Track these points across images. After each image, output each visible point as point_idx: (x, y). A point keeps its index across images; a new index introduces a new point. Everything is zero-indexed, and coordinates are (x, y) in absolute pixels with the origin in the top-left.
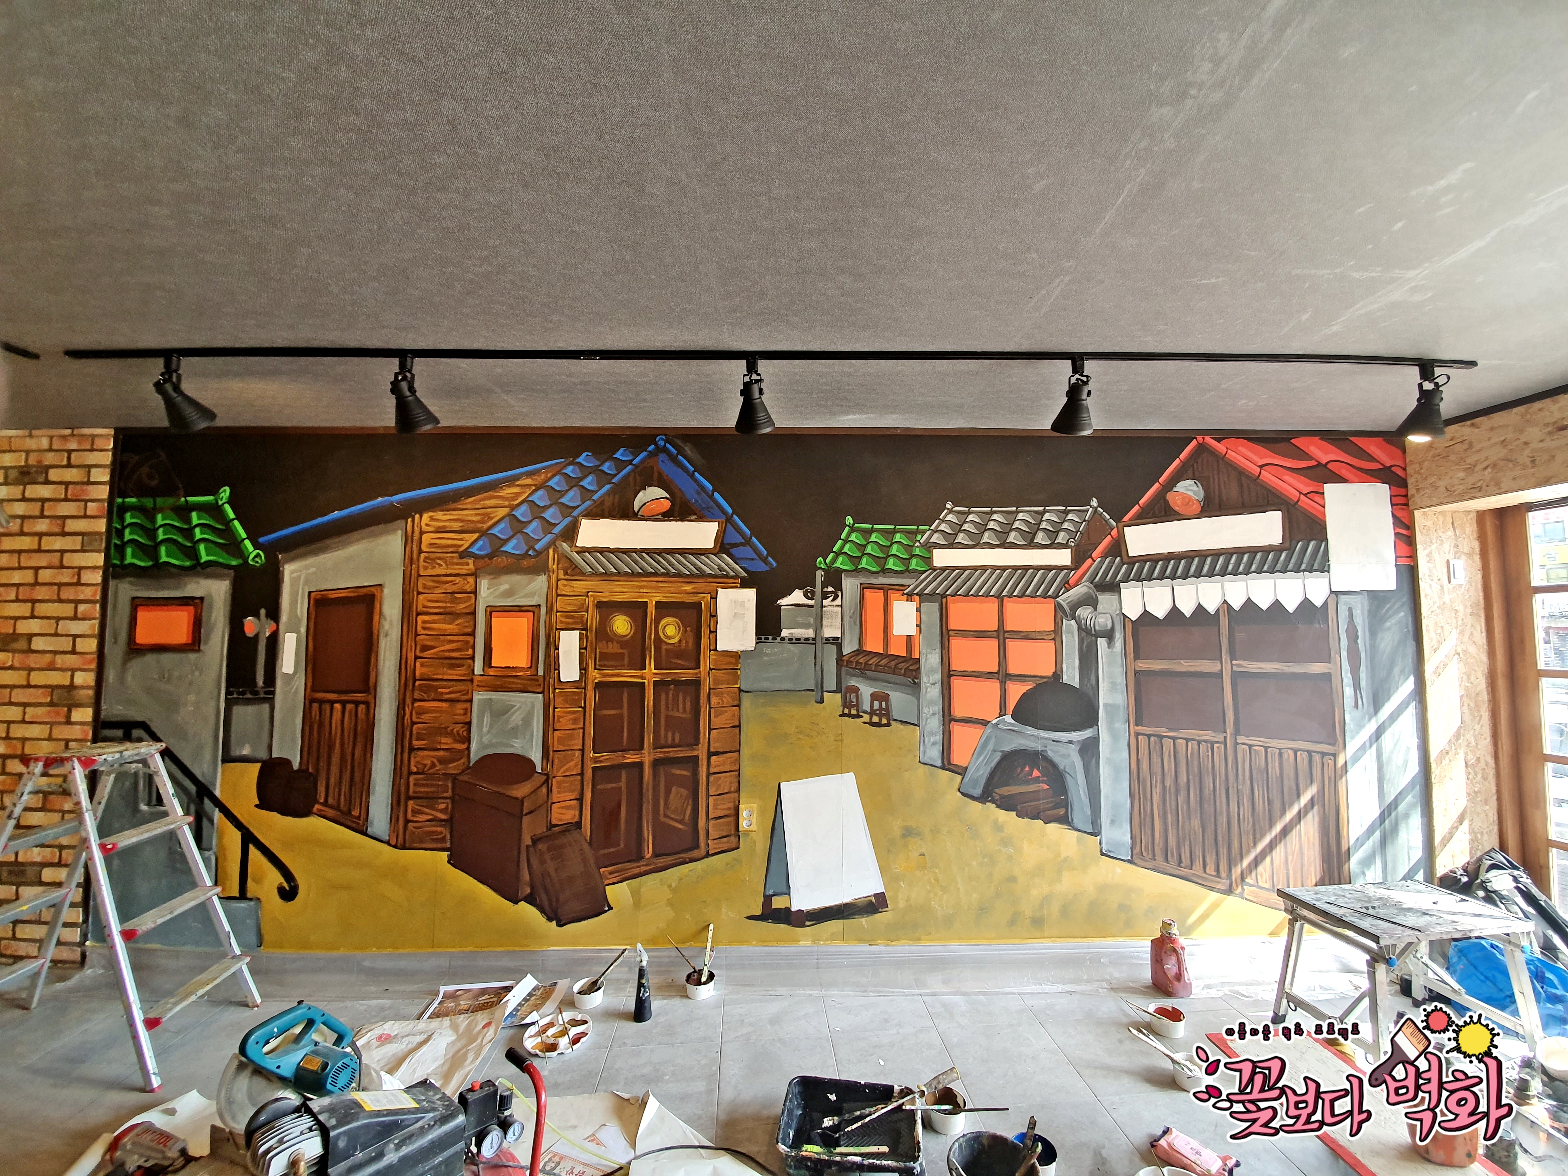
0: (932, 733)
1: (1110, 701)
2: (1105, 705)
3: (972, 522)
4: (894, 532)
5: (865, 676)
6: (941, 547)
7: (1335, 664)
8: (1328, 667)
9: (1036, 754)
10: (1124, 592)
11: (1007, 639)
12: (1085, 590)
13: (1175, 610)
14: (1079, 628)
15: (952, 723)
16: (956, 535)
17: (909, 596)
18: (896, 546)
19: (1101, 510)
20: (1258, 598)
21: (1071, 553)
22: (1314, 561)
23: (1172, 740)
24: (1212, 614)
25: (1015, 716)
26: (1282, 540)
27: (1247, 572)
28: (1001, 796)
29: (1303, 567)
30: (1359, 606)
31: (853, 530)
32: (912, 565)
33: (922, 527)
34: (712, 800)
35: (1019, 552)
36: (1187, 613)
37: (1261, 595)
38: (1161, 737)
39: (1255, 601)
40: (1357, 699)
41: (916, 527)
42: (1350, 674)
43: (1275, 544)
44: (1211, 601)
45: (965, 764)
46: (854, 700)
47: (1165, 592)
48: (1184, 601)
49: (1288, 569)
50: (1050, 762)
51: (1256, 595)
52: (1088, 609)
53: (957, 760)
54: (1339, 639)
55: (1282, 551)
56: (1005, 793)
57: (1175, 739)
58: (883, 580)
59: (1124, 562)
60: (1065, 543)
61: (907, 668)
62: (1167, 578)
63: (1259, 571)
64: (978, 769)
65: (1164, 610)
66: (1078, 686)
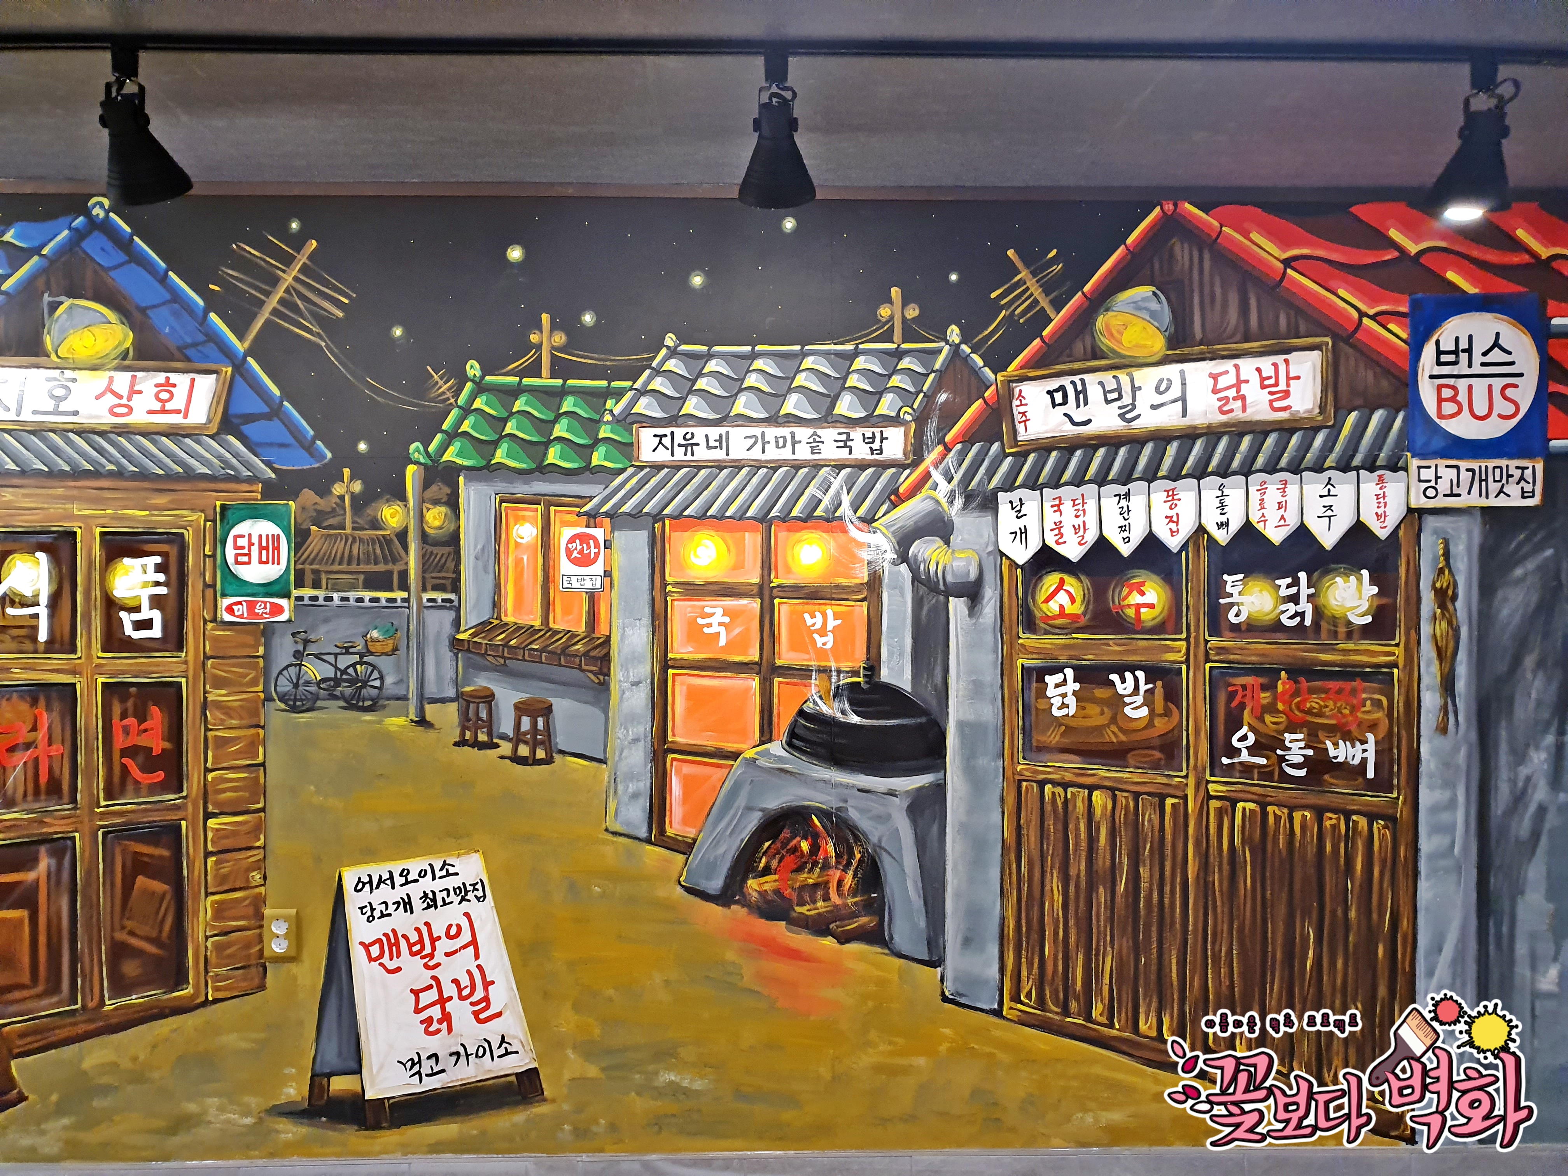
0: (631, 777)
1: (970, 717)
2: (961, 725)
3: (714, 374)
4: (562, 393)
5: (504, 670)
6: (654, 422)
7: (1407, 648)
8: (1393, 654)
9: (825, 815)
10: (1004, 509)
11: (777, 601)
12: (929, 505)
13: (1102, 545)
14: (915, 579)
15: (670, 756)
16: (684, 399)
17: (592, 518)
18: (564, 422)
19: (966, 348)
20: (1265, 521)
21: (906, 435)
22: (1380, 449)
23: (1086, 791)
24: (1175, 551)
25: (790, 744)
26: (1320, 407)
27: (1247, 471)
28: (759, 893)
29: (1356, 462)
30: (1464, 536)
31: (480, 388)
32: (597, 459)
33: (616, 384)
34: (213, 902)
35: (803, 433)
36: (1126, 550)
37: (1273, 515)
38: (1065, 786)
39: (1260, 527)
40: (1446, 714)
41: (604, 383)
42: (1435, 667)
43: (1305, 415)
44: (1173, 526)
45: (691, 833)
46: (483, 715)
47: (1084, 510)
48: (1121, 527)
49: (1327, 464)
50: (853, 829)
51: (1263, 516)
52: (934, 542)
53: (675, 827)
54: (1419, 600)
55: (1316, 430)
56: (767, 887)
57: (1091, 788)
58: (540, 487)
59: (1007, 451)
60: (893, 414)
61: (586, 654)
62: (1090, 481)
63: (1271, 468)
64: (716, 843)
65: (1080, 544)
66: (909, 690)
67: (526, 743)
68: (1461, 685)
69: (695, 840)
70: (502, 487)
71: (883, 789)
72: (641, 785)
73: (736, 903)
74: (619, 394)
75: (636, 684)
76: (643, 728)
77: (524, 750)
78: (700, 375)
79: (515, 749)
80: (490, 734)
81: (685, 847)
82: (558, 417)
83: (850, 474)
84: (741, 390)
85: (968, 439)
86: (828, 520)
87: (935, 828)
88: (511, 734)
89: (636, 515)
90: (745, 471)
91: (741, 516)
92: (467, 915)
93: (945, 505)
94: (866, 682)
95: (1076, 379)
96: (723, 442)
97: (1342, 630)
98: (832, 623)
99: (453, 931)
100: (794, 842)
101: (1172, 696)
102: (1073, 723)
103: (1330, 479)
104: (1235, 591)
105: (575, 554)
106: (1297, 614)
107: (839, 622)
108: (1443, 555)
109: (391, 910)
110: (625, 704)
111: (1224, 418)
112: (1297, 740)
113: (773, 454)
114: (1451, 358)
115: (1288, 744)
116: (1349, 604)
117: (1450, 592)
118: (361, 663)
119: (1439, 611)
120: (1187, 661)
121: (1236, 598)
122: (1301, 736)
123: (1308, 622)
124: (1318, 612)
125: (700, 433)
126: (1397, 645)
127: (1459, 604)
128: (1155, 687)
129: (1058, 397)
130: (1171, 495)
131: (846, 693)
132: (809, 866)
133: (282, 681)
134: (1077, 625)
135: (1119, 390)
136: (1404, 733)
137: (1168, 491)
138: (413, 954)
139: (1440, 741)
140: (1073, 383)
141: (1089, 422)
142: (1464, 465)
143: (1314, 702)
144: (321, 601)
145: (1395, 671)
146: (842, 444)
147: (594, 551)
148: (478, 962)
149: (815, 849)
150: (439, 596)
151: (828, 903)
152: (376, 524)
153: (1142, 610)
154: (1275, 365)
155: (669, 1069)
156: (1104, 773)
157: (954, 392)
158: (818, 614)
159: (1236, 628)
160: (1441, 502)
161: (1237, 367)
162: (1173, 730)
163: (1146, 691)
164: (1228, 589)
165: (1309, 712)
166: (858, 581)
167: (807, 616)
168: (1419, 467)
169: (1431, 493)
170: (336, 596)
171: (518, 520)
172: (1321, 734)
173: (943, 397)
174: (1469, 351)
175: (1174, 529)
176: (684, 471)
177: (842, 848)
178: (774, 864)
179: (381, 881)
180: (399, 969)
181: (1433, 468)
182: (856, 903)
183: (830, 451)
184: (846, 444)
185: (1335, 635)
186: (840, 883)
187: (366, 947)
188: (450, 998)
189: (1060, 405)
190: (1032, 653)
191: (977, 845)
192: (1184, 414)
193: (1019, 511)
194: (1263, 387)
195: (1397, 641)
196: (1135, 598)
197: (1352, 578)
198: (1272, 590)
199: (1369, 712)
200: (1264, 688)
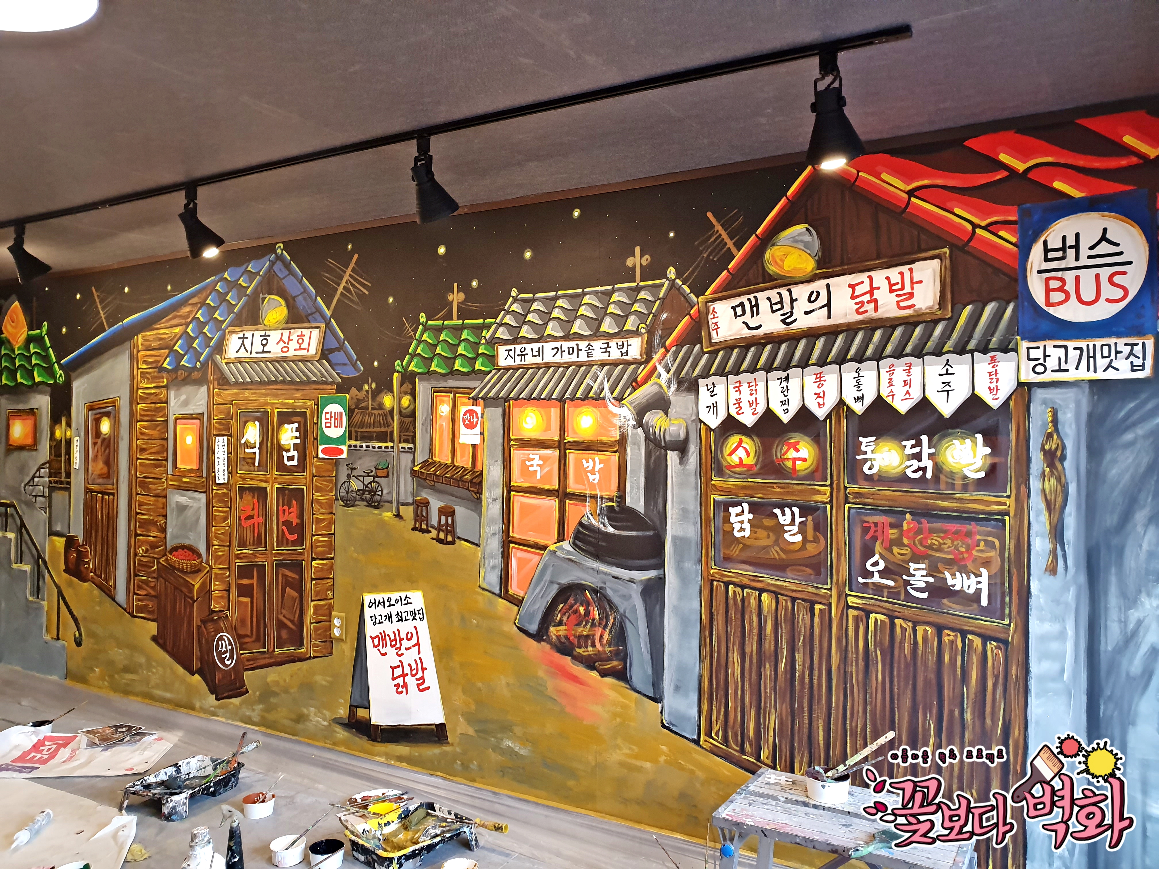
0: (492, 556)
1: (680, 533)
2: (675, 538)
3: (537, 311)
4: (461, 328)
5: (433, 488)
6: (506, 342)
7: (1017, 499)
8: (1005, 504)
9: (594, 591)
10: (703, 391)
11: (568, 451)
12: (655, 389)
13: (769, 415)
14: (647, 438)
15: (511, 545)
16: (520, 327)
17: (475, 400)
18: (463, 345)
19: (679, 282)
20: (893, 395)
21: (642, 342)
22: (992, 335)
23: (757, 593)
24: (822, 419)
25: (574, 543)
26: (939, 304)
27: (878, 357)
28: (557, 636)
29: (971, 346)
30: (1072, 406)
31: (426, 329)
32: (478, 366)
33: (487, 321)
34: (314, 605)
35: (583, 344)
36: (785, 418)
37: (899, 390)
38: (743, 587)
39: (889, 400)
40: (1055, 557)
41: (481, 321)
42: (1044, 517)
43: (927, 311)
44: (820, 401)
45: (522, 594)
46: (424, 514)
47: (756, 390)
48: (782, 402)
49: (946, 349)
50: (610, 602)
51: (892, 391)
52: (658, 413)
53: (514, 589)
54: (1029, 460)
55: (936, 322)
56: (561, 633)
57: (761, 591)
58: (452, 383)
59: (705, 350)
60: (635, 329)
61: (471, 481)
62: (761, 369)
63: (898, 354)
64: (534, 602)
65: (753, 414)
66: (643, 512)
67: (443, 531)
68: (1069, 534)
69: (523, 599)
70: (434, 383)
71: (626, 577)
72: (497, 561)
73: (544, 640)
74: (488, 327)
75: (495, 500)
76: (498, 527)
77: (442, 536)
78: (529, 312)
79: (438, 535)
80: (427, 525)
81: (517, 602)
82: (460, 342)
83: (609, 371)
84: (550, 319)
85: (680, 344)
86: (596, 400)
87: (658, 607)
88: (436, 526)
89: (496, 398)
90: (552, 369)
91: (549, 398)
92: (415, 627)
93: (665, 388)
94: (618, 506)
95: (751, 297)
96: (541, 352)
97: (959, 482)
98: (598, 466)
99: (409, 636)
100: (575, 607)
101: (820, 527)
102: (748, 543)
103: (948, 361)
104: (869, 450)
105: (467, 422)
106: (919, 469)
107: (602, 466)
108: (1052, 422)
109: (383, 620)
110: (490, 512)
111: (860, 317)
112: (919, 569)
113: (567, 358)
114: (1059, 254)
115: (912, 571)
116: (964, 462)
117: (1059, 453)
118: (374, 481)
119: (1048, 469)
120: (831, 502)
121: (869, 456)
122: (923, 566)
123: (929, 475)
124: (938, 469)
125: (529, 347)
126: (1009, 497)
127: (1066, 464)
128: (807, 520)
129: (739, 310)
130: (819, 377)
131: (605, 512)
132: (584, 623)
133: (342, 490)
134: (751, 472)
135: (781, 302)
136: (1014, 571)
137: (816, 375)
138: (392, 646)
139: (1049, 579)
140: (749, 300)
141: (760, 326)
142: (1071, 345)
143: (935, 540)
144: (358, 448)
145: (1007, 518)
146: (604, 350)
147: (476, 420)
148: (420, 656)
149: (587, 613)
150: (407, 445)
151: (594, 649)
152: (381, 406)
153: (798, 463)
154: (902, 274)
155: (509, 738)
156: (769, 580)
157: (671, 311)
158: (590, 460)
159: (869, 478)
160: (1049, 377)
161: (870, 278)
162: (820, 553)
163: (800, 523)
164: (863, 448)
165: (930, 547)
166: (613, 439)
167: (584, 461)
168: (1028, 348)
169: (1040, 369)
170: (364, 445)
171: (442, 402)
172: (940, 566)
173: (664, 316)
174: (1076, 247)
175: (821, 403)
176: (521, 370)
177: (603, 614)
178: (565, 619)
179: (379, 603)
180: (385, 654)
181: (1042, 348)
182: (610, 651)
183: (598, 355)
184: (607, 350)
185: (953, 486)
186: (601, 637)
187: (373, 639)
188: (407, 674)
189: (740, 316)
190: (721, 491)
191: (684, 622)
192: (829, 316)
193: (712, 392)
194: (891, 291)
195: (1008, 493)
196: (792, 454)
197: (968, 441)
198: (899, 449)
199: (982, 551)
200: (892, 526)
